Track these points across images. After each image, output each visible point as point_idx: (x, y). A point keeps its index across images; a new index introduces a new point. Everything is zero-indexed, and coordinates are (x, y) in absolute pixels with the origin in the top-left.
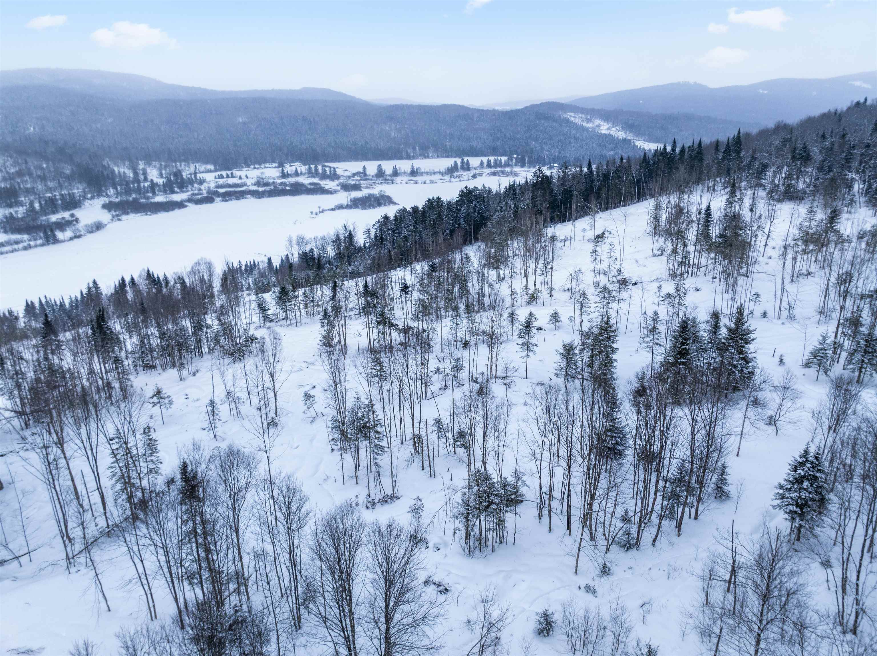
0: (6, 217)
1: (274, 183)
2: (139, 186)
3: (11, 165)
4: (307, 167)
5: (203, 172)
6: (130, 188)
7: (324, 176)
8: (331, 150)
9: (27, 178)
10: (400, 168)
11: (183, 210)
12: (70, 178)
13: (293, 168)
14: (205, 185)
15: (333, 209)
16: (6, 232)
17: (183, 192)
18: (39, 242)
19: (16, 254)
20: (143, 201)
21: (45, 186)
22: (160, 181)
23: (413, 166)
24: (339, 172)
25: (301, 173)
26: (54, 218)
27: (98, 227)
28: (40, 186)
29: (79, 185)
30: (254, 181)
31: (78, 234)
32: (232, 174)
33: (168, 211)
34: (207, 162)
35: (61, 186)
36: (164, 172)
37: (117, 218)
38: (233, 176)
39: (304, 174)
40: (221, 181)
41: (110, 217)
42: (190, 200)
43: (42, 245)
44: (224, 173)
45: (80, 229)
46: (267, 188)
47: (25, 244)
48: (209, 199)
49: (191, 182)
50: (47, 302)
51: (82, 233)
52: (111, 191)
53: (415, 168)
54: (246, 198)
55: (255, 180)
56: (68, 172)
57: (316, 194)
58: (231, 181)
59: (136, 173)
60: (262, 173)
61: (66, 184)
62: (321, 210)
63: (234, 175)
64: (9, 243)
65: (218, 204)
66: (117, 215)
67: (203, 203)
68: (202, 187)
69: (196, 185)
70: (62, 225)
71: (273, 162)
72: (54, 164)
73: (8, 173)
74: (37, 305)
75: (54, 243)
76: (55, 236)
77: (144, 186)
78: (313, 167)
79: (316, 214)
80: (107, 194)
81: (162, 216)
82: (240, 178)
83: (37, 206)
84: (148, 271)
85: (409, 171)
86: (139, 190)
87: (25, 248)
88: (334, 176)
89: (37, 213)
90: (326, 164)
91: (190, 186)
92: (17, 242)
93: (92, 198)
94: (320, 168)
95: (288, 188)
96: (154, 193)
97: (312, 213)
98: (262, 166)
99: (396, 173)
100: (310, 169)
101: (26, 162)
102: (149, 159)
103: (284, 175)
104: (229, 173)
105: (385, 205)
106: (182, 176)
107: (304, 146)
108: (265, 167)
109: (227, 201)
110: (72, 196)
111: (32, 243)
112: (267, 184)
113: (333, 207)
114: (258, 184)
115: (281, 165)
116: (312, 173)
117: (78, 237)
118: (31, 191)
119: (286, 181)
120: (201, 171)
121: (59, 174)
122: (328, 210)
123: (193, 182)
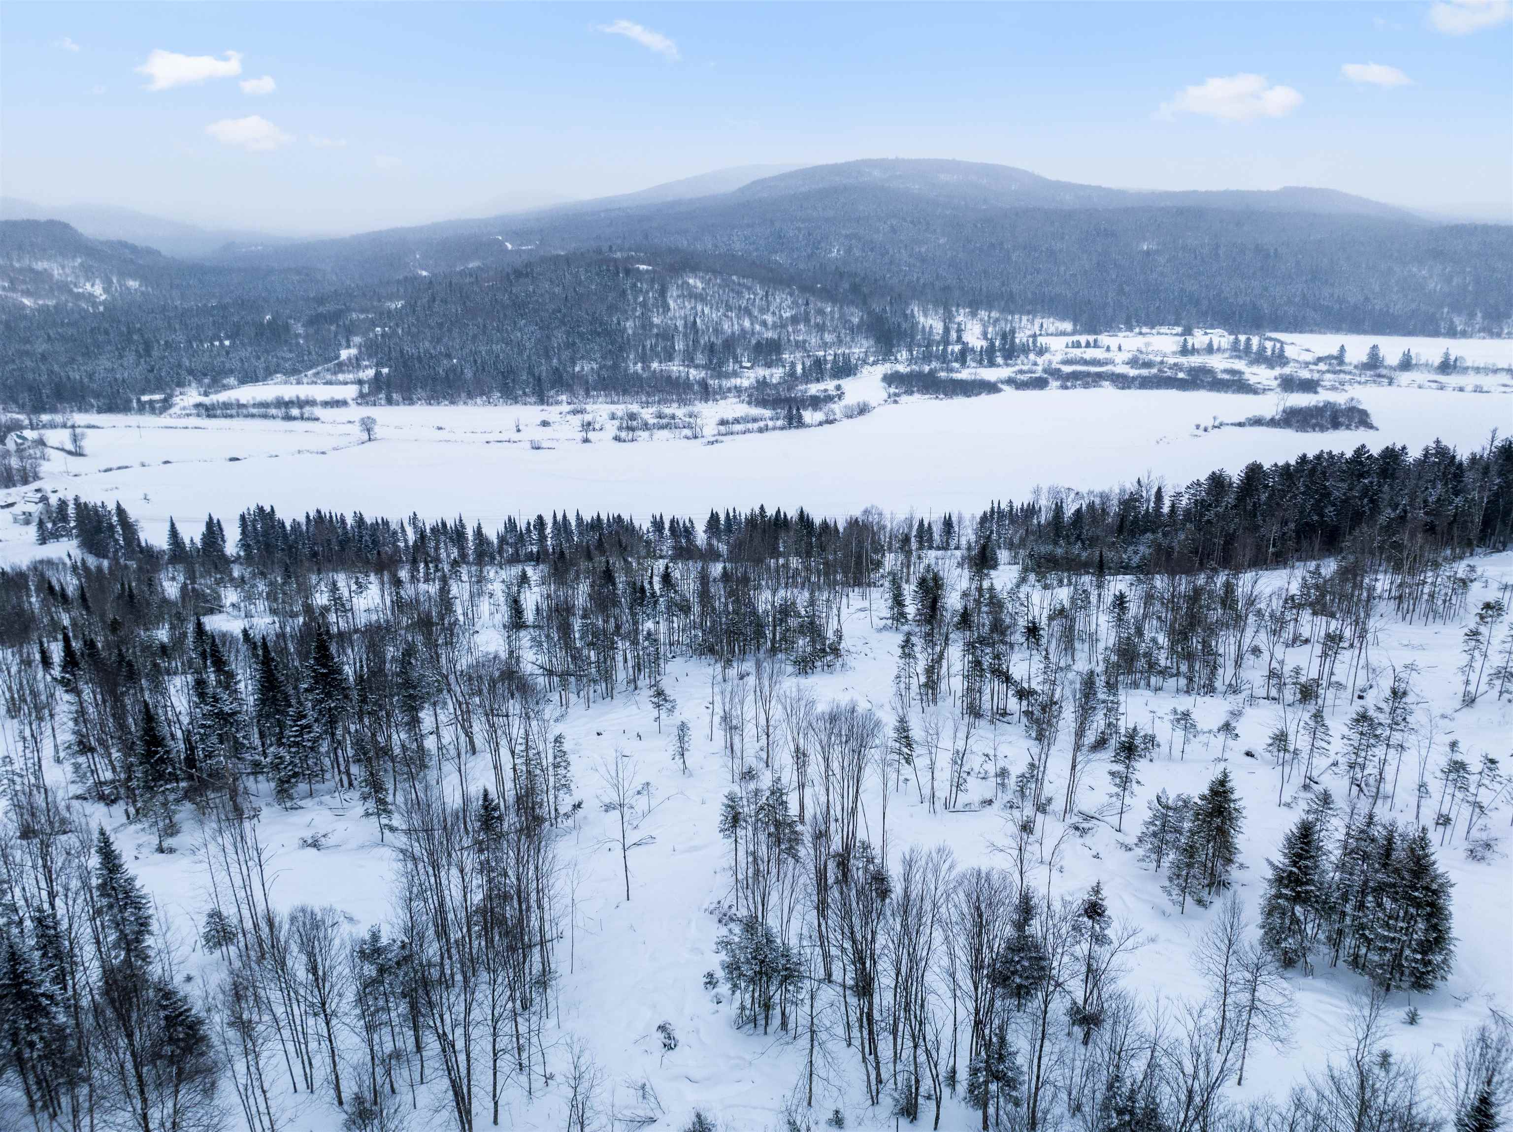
0: (758, 382)
1: (1162, 362)
2: (945, 350)
3: (789, 307)
4: (1232, 337)
5: (1052, 335)
6: (931, 353)
7: (1260, 358)
8: (1291, 310)
9: (801, 326)
10: (1417, 354)
11: (994, 397)
12: (854, 331)
13: (1206, 340)
14: (1047, 356)
15: (1240, 425)
16: (749, 403)
17: (1007, 365)
18: (780, 423)
19: (748, 435)
20: (943, 375)
21: (821, 339)
22: (979, 345)
23: (1447, 355)
24: (1289, 352)
25: (1219, 349)
26: (814, 389)
27: (863, 410)
28: (814, 340)
29: (863, 342)
30: (1128, 357)
31: (831, 418)
32: (1096, 341)
33: (969, 396)
34: (1063, 319)
35: (840, 342)
36: (990, 329)
37: (894, 399)
38: (1096, 345)
39: (1224, 351)
40: (1077, 353)
41: (885, 396)
42: (1010, 381)
43: (782, 428)
44: (1083, 339)
45: (837, 411)
46: (1145, 372)
47: (762, 424)
48: (1040, 383)
49: (1025, 350)
51: (837, 417)
52: (903, 355)
53: (1452, 358)
54: (1100, 386)
55: (1130, 355)
56: (856, 320)
57: (1226, 392)
58: (1090, 354)
59: (947, 330)
60: (1147, 345)
61: (848, 339)
62: (1216, 424)
63: (1099, 344)
64: (746, 420)
65: (1053, 391)
66: (896, 395)
67: (1028, 388)
68: (1040, 361)
69: (1032, 356)
70: (816, 402)
71: (1177, 324)
72: (841, 307)
73: (781, 317)
75: (797, 427)
76: (800, 417)
77: (953, 352)
78: (1242, 338)
79: (1206, 430)
80: (896, 359)
81: (960, 402)
82: (1108, 349)
83: (799, 369)
85: (1437, 361)
86: (943, 358)
87: (761, 430)
88: (1279, 359)
89: (797, 378)
90: (1269, 335)
91: (1022, 357)
92: (755, 420)
93: (875, 363)
94: (1255, 341)
95: (1181, 375)
96: (963, 363)
97: (1198, 427)
98: (1154, 331)
99: (1406, 364)
100: (1237, 341)
101: (807, 304)
102: (974, 306)
103: (1185, 351)
104: (1091, 338)
105: (1348, 427)
106: (1013, 338)
107: (1240, 301)
108: (1159, 333)
109: (1067, 388)
110: (847, 358)
111: (770, 424)
112: (1148, 365)
113: (1242, 420)
114: (1133, 362)
115: (1188, 331)
116: (1239, 351)
117: (829, 422)
118: (801, 346)
119: (1183, 360)
120: (1050, 332)
121: (845, 322)
122: (1232, 424)
123: (1029, 350)
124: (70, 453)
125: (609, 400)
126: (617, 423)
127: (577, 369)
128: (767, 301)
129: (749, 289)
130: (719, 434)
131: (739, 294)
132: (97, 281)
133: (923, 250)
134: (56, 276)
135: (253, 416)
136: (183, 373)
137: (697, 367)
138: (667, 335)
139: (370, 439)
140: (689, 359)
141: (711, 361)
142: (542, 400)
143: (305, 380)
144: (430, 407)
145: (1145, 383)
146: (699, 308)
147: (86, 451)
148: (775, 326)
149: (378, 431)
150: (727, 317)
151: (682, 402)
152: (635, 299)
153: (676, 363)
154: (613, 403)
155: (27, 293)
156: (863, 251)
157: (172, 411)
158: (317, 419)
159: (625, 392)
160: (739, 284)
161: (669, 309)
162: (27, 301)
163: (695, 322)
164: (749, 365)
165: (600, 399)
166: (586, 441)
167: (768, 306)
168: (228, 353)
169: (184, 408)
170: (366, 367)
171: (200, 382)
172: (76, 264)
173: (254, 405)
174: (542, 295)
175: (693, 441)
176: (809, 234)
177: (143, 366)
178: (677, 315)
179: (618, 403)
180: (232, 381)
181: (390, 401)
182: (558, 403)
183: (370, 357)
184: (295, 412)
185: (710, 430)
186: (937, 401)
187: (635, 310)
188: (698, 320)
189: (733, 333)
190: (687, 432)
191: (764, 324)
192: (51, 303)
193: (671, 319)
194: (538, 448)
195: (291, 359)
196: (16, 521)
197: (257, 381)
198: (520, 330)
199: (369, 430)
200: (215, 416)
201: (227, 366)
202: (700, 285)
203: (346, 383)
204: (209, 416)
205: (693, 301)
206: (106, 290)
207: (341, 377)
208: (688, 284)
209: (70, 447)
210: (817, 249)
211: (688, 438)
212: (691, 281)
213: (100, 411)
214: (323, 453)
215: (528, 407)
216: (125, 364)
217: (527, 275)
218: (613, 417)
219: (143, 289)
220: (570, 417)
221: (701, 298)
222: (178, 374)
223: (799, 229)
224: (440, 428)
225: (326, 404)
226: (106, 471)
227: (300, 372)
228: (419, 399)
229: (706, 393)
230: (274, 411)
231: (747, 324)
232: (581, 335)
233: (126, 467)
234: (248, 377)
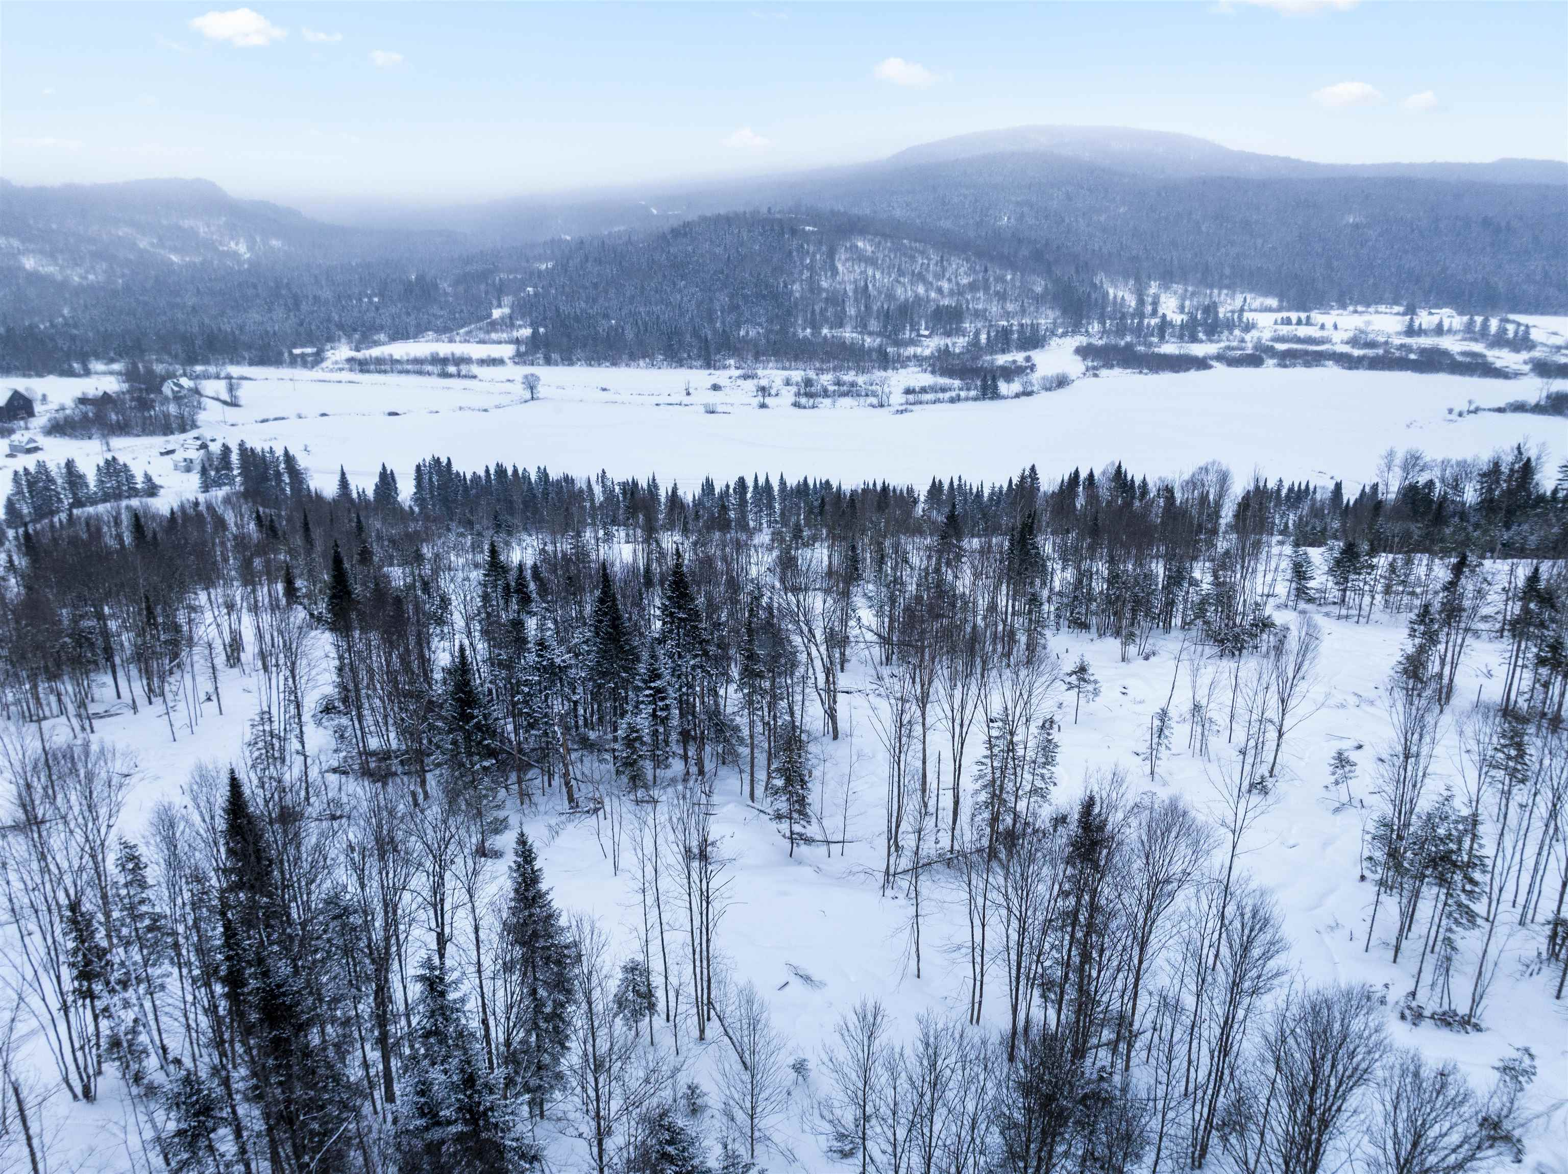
0: (939, 350)
1: (1386, 343)
2: (1141, 323)
3: (965, 273)
4: (1466, 319)
5: (1255, 310)
6: (1125, 325)
7: (1500, 341)
8: (1531, 289)
9: (980, 294)
11: (1203, 373)
12: (1039, 300)
13: (1435, 319)
14: (1254, 334)
15: (1500, 410)
16: (933, 372)
17: (1211, 341)
18: (973, 393)
19: (938, 405)
20: (1141, 348)
21: (1003, 308)
22: (1178, 319)
24: (1535, 335)
25: (1450, 331)
26: (1001, 360)
27: (1061, 382)
28: (994, 309)
29: (1049, 312)
30: (1347, 336)
31: (1029, 389)
32: (1308, 318)
33: (1177, 372)
34: (1267, 293)
35: (1023, 311)
36: (1187, 303)
37: (1094, 372)
38: (1308, 323)
39: (1456, 332)
40: (1284, 330)
41: (1083, 369)
42: (1219, 358)
43: (975, 399)
44: (1294, 316)
45: (1034, 381)
46: (1370, 352)
47: (954, 394)
48: (1254, 360)
49: (1230, 326)
50: (960, 485)
51: (1035, 389)
52: (1095, 327)
54: (1323, 366)
55: (1350, 334)
56: (1039, 289)
57: (1471, 375)
58: (1303, 331)
59: (1141, 302)
60: (1368, 323)
61: (1032, 309)
62: (1472, 408)
63: (1313, 321)
64: (933, 389)
65: (1270, 370)
66: (1095, 368)
67: (1242, 365)
68: (1248, 337)
69: (1237, 332)
70: (1009, 373)
71: (1396, 302)
72: (1022, 276)
73: (958, 284)
74: (946, 486)
75: (992, 398)
76: (996, 387)
77: (1149, 325)
78: (1479, 319)
79: (1461, 415)
80: (1087, 331)
81: (1166, 378)
82: (1323, 327)
83: (983, 338)
84: (1119, 467)
86: (1138, 331)
87: (952, 401)
88: (1522, 342)
89: (981, 349)
90: (1511, 317)
91: (1226, 333)
92: (943, 390)
93: (1064, 335)
94: (1494, 324)
95: (1412, 356)
96: (1162, 337)
97: (1450, 411)
98: (1371, 309)
100: (1471, 322)
101: (986, 270)
102: (1168, 278)
103: (1411, 331)
104: (1303, 316)
106: (1217, 313)
107: (1470, 277)
108: (1377, 312)
109: (1285, 366)
110: (1035, 328)
111: (963, 394)
112: (1372, 345)
113: (1502, 405)
114: (1354, 342)
115: (1411, 310)
116: (1474, 332)
117: (1027, 394)
118: (981, 315)
119: (1414, 341)
120: (1253, 307)
121: (1026, 291)
122: (1490, 410)
123: (1234, 325)
124: (225, 403)
125: (780, 365)
126: (794, 389)
127: (742, 333)
128: (942, 266)
129: (922, 253)
130: (907, 403)
131: (913, 258)
132: (242, 240)
133: (1102, 219)
134: (202, 234)
135: (407, 372)
136: (333, 327)
137: (870, 334)
138: (836, 300)
139: (533, 398)
140: (862, 326)
141: (885, 327)
142: (709, 364)
143: (458, 339)
144: (590, 368)
145: (1375, 364)
146: (870, 272)
147: (242, 402)
148: (952, 293)
149: (541, 391)
150: (899, 282)
151: (861, 370)
152: (802, 260)
153: (848, 329)
154: (784, 368)
155: (174, 250)
156: (1037, 218)
157: (324, 365)
158: (475, 377)
159: (796, 358)
160: (911, 248)
161: (837, 273)
162: (174, 258)
163: (866, 286)
164: (927, 333)
165: (771, 365)
166: (763, 406)
167: (944, 272)
168: (377, 309)
169: (336, 363)
170: (520, 326)
171: (349, 337)
172: (221, 223)
173: (408, 361)
174: (702, 256)
175: (879, 409)
176: (976, 201)
177: (293, 320)
178: (846, 278)
179: (790, 369)
180: (382, 337)
181: (548, 361)
182: (725, 367)
183: (523, 317)
184: (452, 369)
185: (898, 398)
186: (1142, 376)
187: (801, 273)
188: (870, 286)
189: (907, 300)
190: (874, 401)
191: (940, 290)
192: (198, 260)
193: (840, 283)
194: (713, 412)
195: (442, 316)
196: (176, 468)
197: (408, 338)
198: (680, 291)
199: (532, 388)
200: (368, 371)
201: (378, 321)
202: (869, 249)
203: (500, 342)
204: (362, 371)
205: (863, 265)
206: (250, 249)
207: (494, 336)
208: (857, 247)
209: (225, 396)
210: (986, 216)
211: (874, 406)
212: (860, 244)
213: (252, 363)
214: (486, 410)
215: (694, 371)
216: (275, 318)
217: (685, 235)
218: (788, 383)
219: (286, 248)
220: (740, 382)
221: (872, 261)
222: (328, 328)
223: (965, 197)
224: (604, 390)
225: (482, 362)
226: (263, 421)
227: (451, 330)
228: (579, 360)
229: (885, 361)
230: (429, 368)
231: (921, 290)
232: (745, 297)
233: (283, 418)
234: (399, 334)
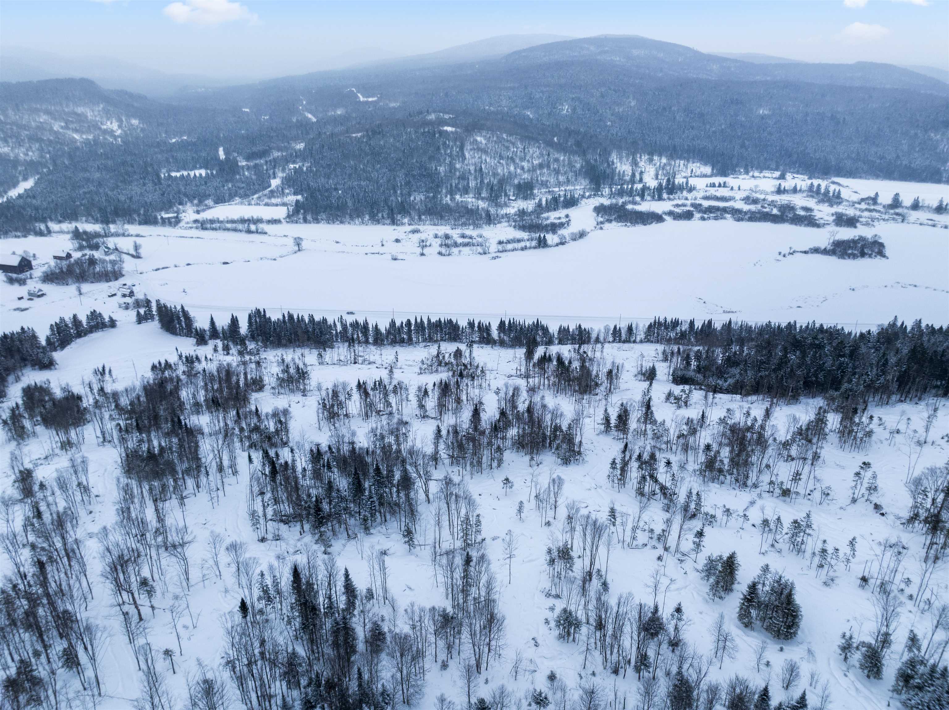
0: (519, 210)
1: (764, 200)
2: (632, 188)
3: (537, 157)
4: (810, 182)
5: (698, 176)
6: (623, 190)
7: (824, 198)
8: (849, 163)
9: (545, 170)
10: (923, 200)
11: (660, 225)
12: (577, 173)
13: (793, 183)
14: (693, 194)
15: (805, 252)
16: (515, 227)
17: (669, 199)
18: (534, 244)
19: (515, 252)
20: (630, 207)
21: (557, 179)
22: (652, 184)
23: (941, 201)
24: (845, 194)
25: (800, 190)
26: (553, 217)
27: (582, 235)
28: (552, 180)
29: (583, 181)
31: (563, 240)
32: (725, 183)
33: (645, 225)
35: (568, 182)
36: (660, 173)
37: (600, 226)
38: (725, 185)
39: (804, 191)
40: (711, 191)
41: (595, 223)
42: (670, 213)
43: (535, 248)
44: (717, 181)
45: (567, 235)
46: (753, 207)
47: (523, 244)
48: (688, 216)
49: (681, 188)
51: (566, 240)
53: (945, 204)
54: (725, 218)
55: (745, 194)
56: (578, 166)
57: (800, 225)
58: (722, 192)
59: (633, 175)
60: (756, 185)
61: (573, 179)
62: (791, 251)
63: (727, 185)
64: (513, 240)
65: (695, 223)
66: (602, 223)
67: (681, 219)
68: (689, 196)
69: (685, 193)
70: (555, 227)
71: (777, 169)
72: (570, 157)
73: (533, 163)
75: (543, 247)
76: (546, 240)
77: (636, 189)
78: (817, 182)
79: (784, 256)
80: (602, 194)
81: (640, 229)
82: (732, 189)
85: (935, 204)
86: (631, 194)
87: (522, 249)
88: (835, 199)
89: (542, 209)
90: (834, 180)
91: (679, 194)
92: (519, 241)
93: (589, 197)
94: (824, 184)
95: (775, 211)
96: (642, 197)
97: (780, 253)
98: (762, 175)
99: (916, 206)
100: (813, 184)
101: (549, 155)
102: (651, 154)
103: (779, 191)
104: (722, 180)
105: (870, 256)
106: (674, 181)
107: (818, 155)
108: (764, 177)
109: (704, 219)
111: (528, 244)
112: (755, 201)
113: (807, 249)
114: (747, 200)
115: (782, 177)
116: (813, 192)
117: (562, 243)
118: (544, 184)
119: (778, 199)
120: (697, 174)
121: (571, 165)
122: (801, 252)
123: (683, 189)
124: (133, 256)
125: (432, 223)
126: (439, 241)
127: (412, 198)
128: (525, 153)
129: (513, 144)
130: (499, 251)
131: (508, 148)
132: (114, 120)
133: (621, 110)
134: (90, 118)
135: (228, 229)
136: (181, 196)
137: (483, 199)
138: (463, 177)
139: (299, 250)
140: (478, 196)
141: (491, 196)
142: (394, 222)
143: (253, 202)
144: (329, 226)
145: (752, 217)
146: (484, 157)
147: (142, 255)
148: (529, 171)
149: (304, 244)
150: (500, 163)
151: (477, 226)
152: (445, 151)
153: (471, 195)
154: (435, 225)
155: (76, 131)
156: (583, 110)
157: (181, 224)
158: (266, 233)
159: (442, 218)
160: (508, 141)
161: (465, 158)
162: (76, 136)
163: (481, 169)
164: (513, 198)
165: (427, 222)
166: (422, 254)
167: (525, 156)
168: (206, 183)
169: (188, 223)
170: (288, 194)
171: (192, 202)
172: (100, 109)
173: (228, 222)
174: (389, 148)
175: (484, 256)
176: (549, 97)
177: (158, 192)
178: (470, 162)
179: (437, 225)
180: (210, 202)
181: (305, 221)
182: (403, 224)
183: (289, 186)
184: (253, 227)
185: (493, 247)
186: (626, 228)
187: (445, 159)
188: (483, 166)
189: (504, 175)
190: (480, 249)
191: (523, 168)
192: (91, 137)
193: (467, 165)
194: (396, 259)
195: (243, 188)
196: (120, 307)
197: (225, 202)
198: (377, 171)
199: (298, 245)
200: (206, 229)
201: (207, 192)
202: (484, 142)
203: (277, 205)
204: (203, 229)
205: (480, 153)
206: (120, 127)
207: (274, 201)
208: (477, 141)
209: (132, 252)
210: (554, 108)
211: (480, 254)
212: (479, 139)
213: (140, 224)
214: (275, 260)
215: (386, 227)
216: (148, 189)
217: (379, 133)
218: (436, 236)
219: (141, 126)
220: (411, 235)
221: (484, 151)
222: (179, 197)
223: (542, 92)
224: (337, 242)
225: (269, 222)
226: (156, 270)
227: (249, 196)
228: (322, 220)
229: (490, 219)
230: (240, 226)
231: (512, 168)
232: (414, 176)
233: (167, 268)
234: (220, 200)
